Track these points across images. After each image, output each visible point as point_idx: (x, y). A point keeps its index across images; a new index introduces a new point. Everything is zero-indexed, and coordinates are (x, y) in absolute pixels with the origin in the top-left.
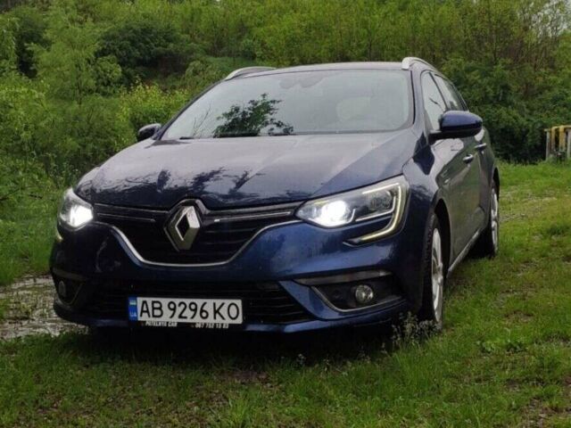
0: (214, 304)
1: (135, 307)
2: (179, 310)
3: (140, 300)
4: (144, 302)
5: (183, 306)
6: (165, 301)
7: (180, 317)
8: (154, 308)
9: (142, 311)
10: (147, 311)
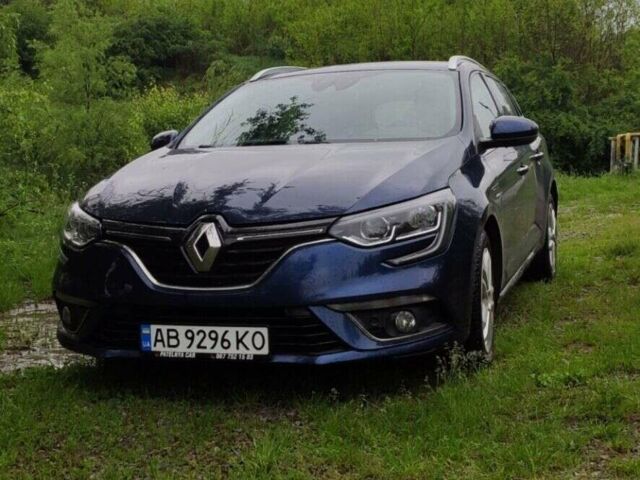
0: (237, 333)
1: (148, 337)
2: (197, 339)
3: (154, 328)
4: (159, 330)
5: (202, 335)
6: (182, 329)
7: (199, 346)
8: (169, 337)
9: (157, 341)
10: (162, 341)
